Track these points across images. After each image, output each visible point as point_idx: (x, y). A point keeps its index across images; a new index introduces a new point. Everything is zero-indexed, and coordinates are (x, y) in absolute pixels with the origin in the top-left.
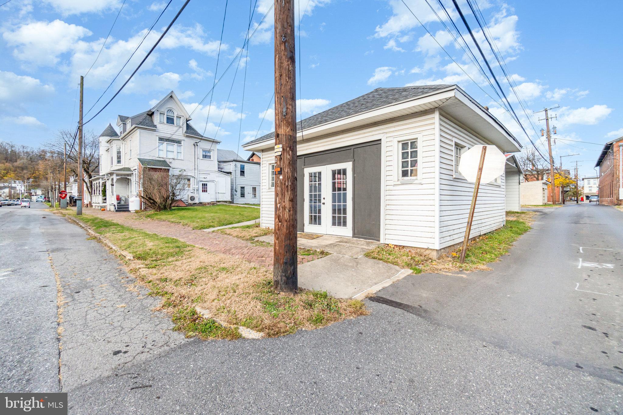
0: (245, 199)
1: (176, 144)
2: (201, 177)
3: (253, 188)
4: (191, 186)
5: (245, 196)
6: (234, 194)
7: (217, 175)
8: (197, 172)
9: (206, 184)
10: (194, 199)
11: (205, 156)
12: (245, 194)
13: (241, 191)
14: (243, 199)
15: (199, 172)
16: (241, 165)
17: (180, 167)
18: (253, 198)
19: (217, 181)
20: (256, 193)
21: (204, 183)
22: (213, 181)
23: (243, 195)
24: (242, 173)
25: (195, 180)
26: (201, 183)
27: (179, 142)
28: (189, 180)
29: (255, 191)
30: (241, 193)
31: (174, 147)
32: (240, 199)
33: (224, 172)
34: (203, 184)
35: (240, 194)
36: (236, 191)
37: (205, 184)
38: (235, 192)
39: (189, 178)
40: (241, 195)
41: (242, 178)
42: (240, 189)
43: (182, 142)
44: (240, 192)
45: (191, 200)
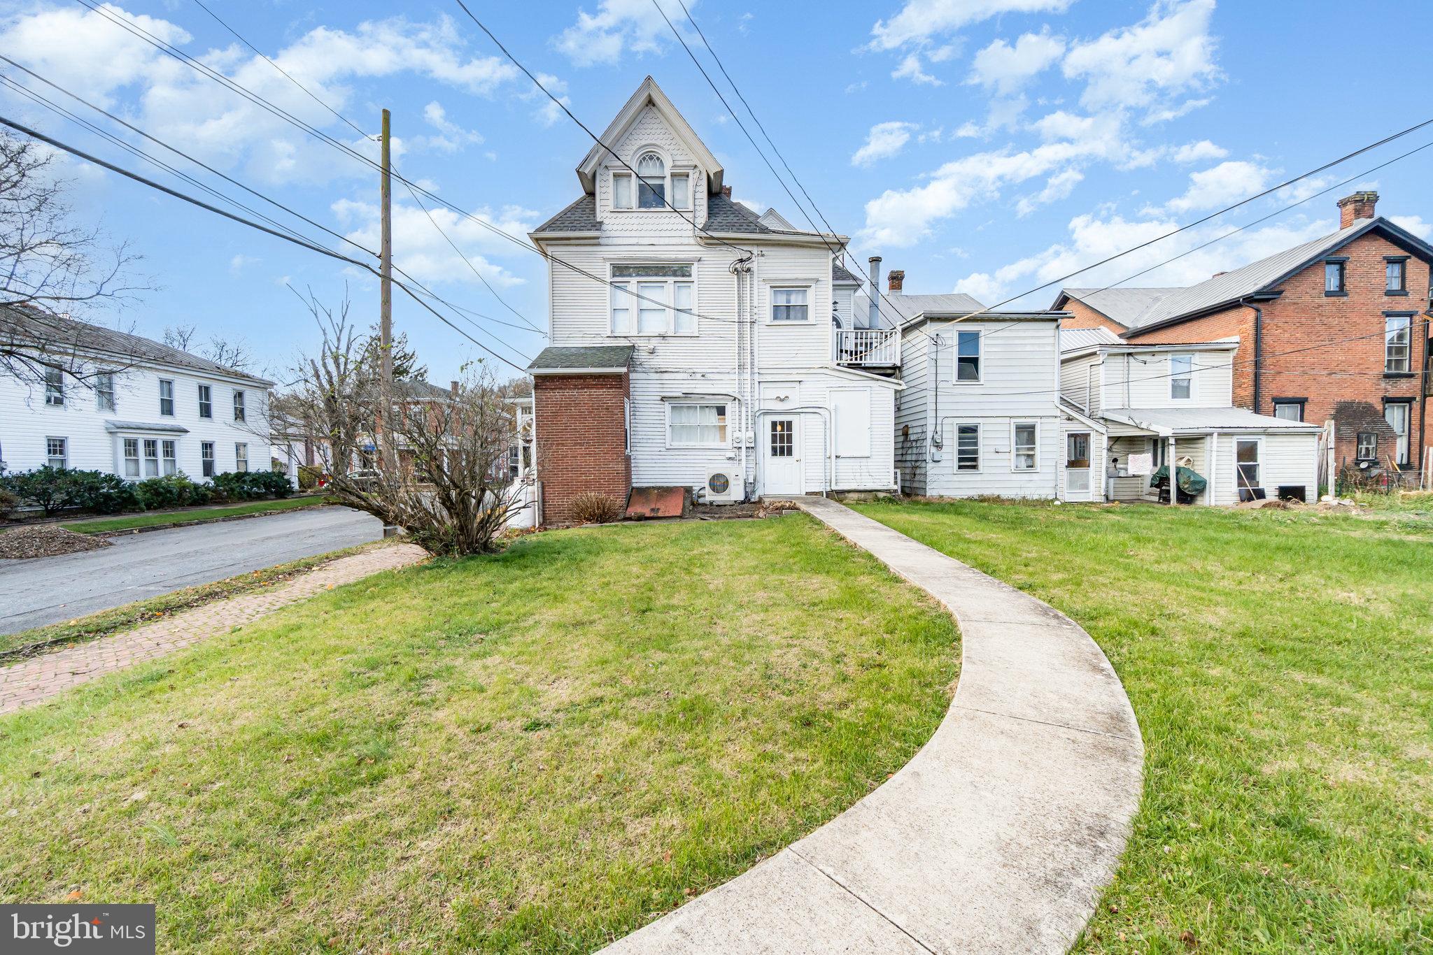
0: (979, 478)
1: (671, 279)
2: (767, 397)
3: (1020, 429)
4: (729, 430)
5: (981, 463)
6: (928, 458)
7: (835, 382)
8: (747, 376)
9: (789, 423)
10: (725, 485)
11: (783, 312)
12: (981, 456)
13: (960, 444)
14: (968, 476)
15: (756, 377)
16: (962, 335)
17: (684, 365)
18: (1018, 471)
19: (832, 407)
20: (1033, 449)
21: (778, 418)
22: (815, 410)
23: (968, 461)
24: (969, 366)
25: (744, 409)
26: (768, 420)
27: (680, 270)
28: (721, 411)
29: (1031, 440)
30: (960, 452)
31: (665, 292)
32: (955, 478)
33: (866, 369)
34: (774, 424)
35: (956, 456)
36: (938, 446)
37: (782, 423)
38: (933, 450)
39: (720, 402)
40: (960, 460)
41: (968, 387)
42: (956, 434)
43: (694, 269)
44: (956, 448)
45: (714, 488)
